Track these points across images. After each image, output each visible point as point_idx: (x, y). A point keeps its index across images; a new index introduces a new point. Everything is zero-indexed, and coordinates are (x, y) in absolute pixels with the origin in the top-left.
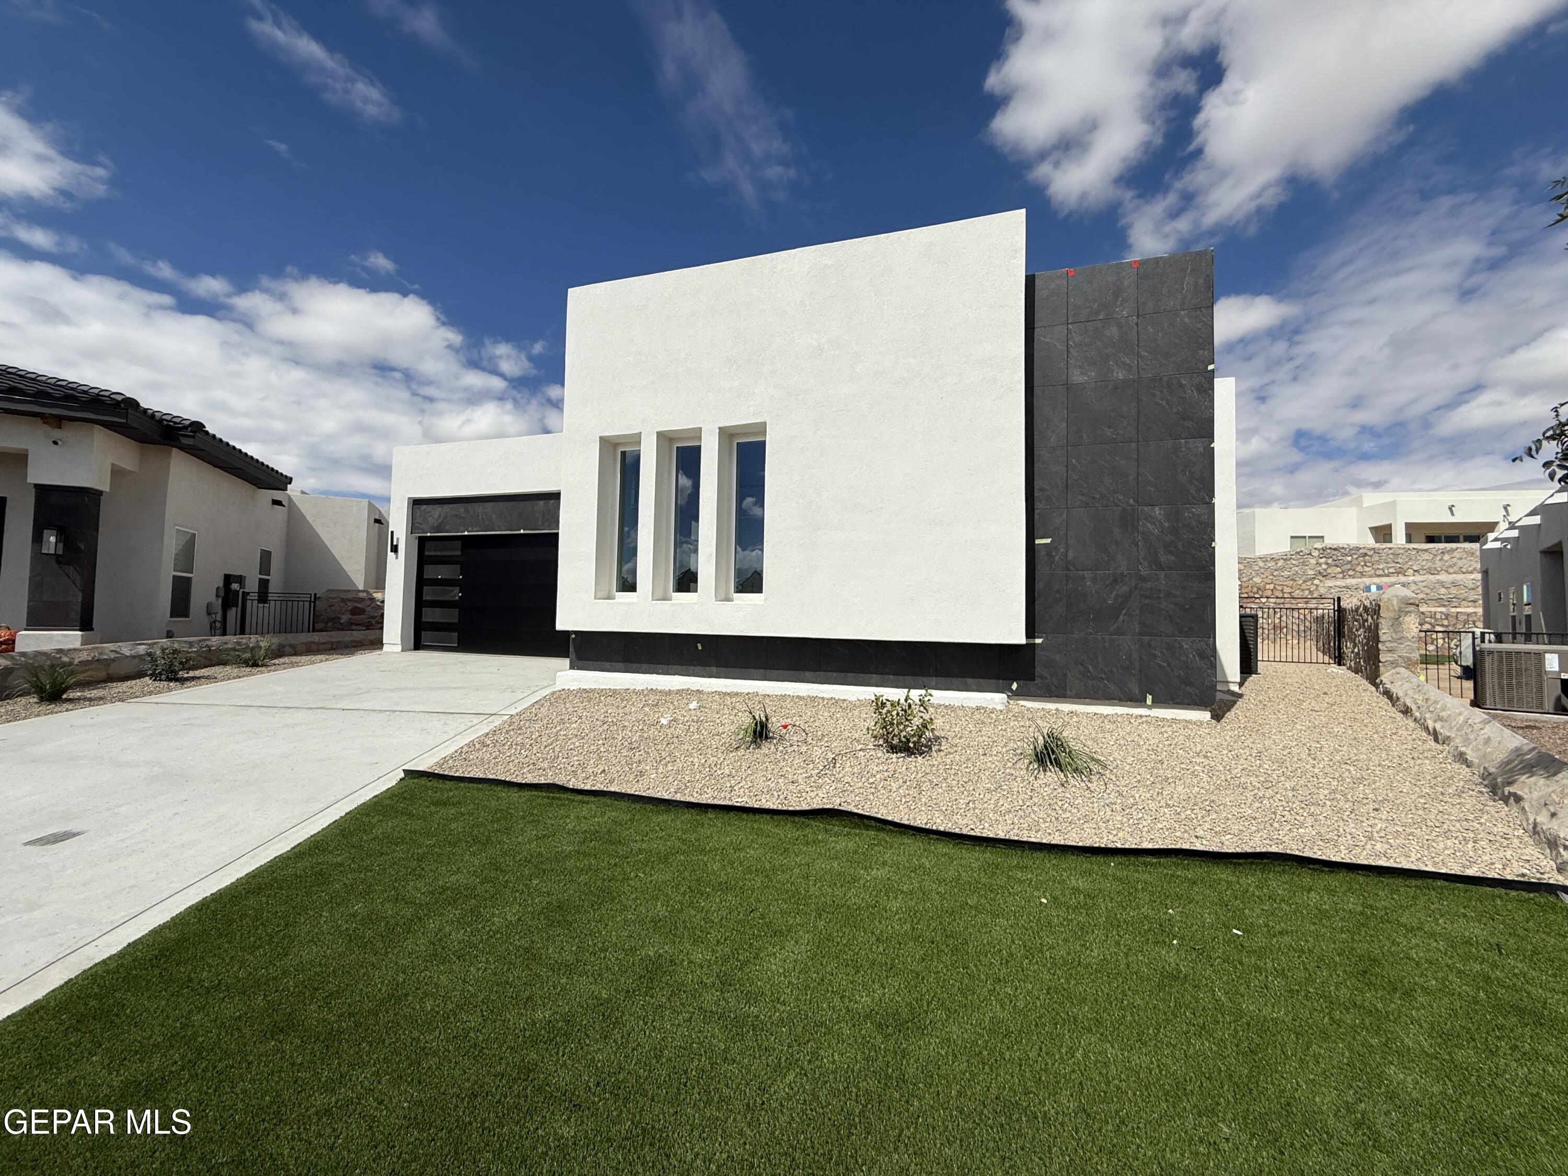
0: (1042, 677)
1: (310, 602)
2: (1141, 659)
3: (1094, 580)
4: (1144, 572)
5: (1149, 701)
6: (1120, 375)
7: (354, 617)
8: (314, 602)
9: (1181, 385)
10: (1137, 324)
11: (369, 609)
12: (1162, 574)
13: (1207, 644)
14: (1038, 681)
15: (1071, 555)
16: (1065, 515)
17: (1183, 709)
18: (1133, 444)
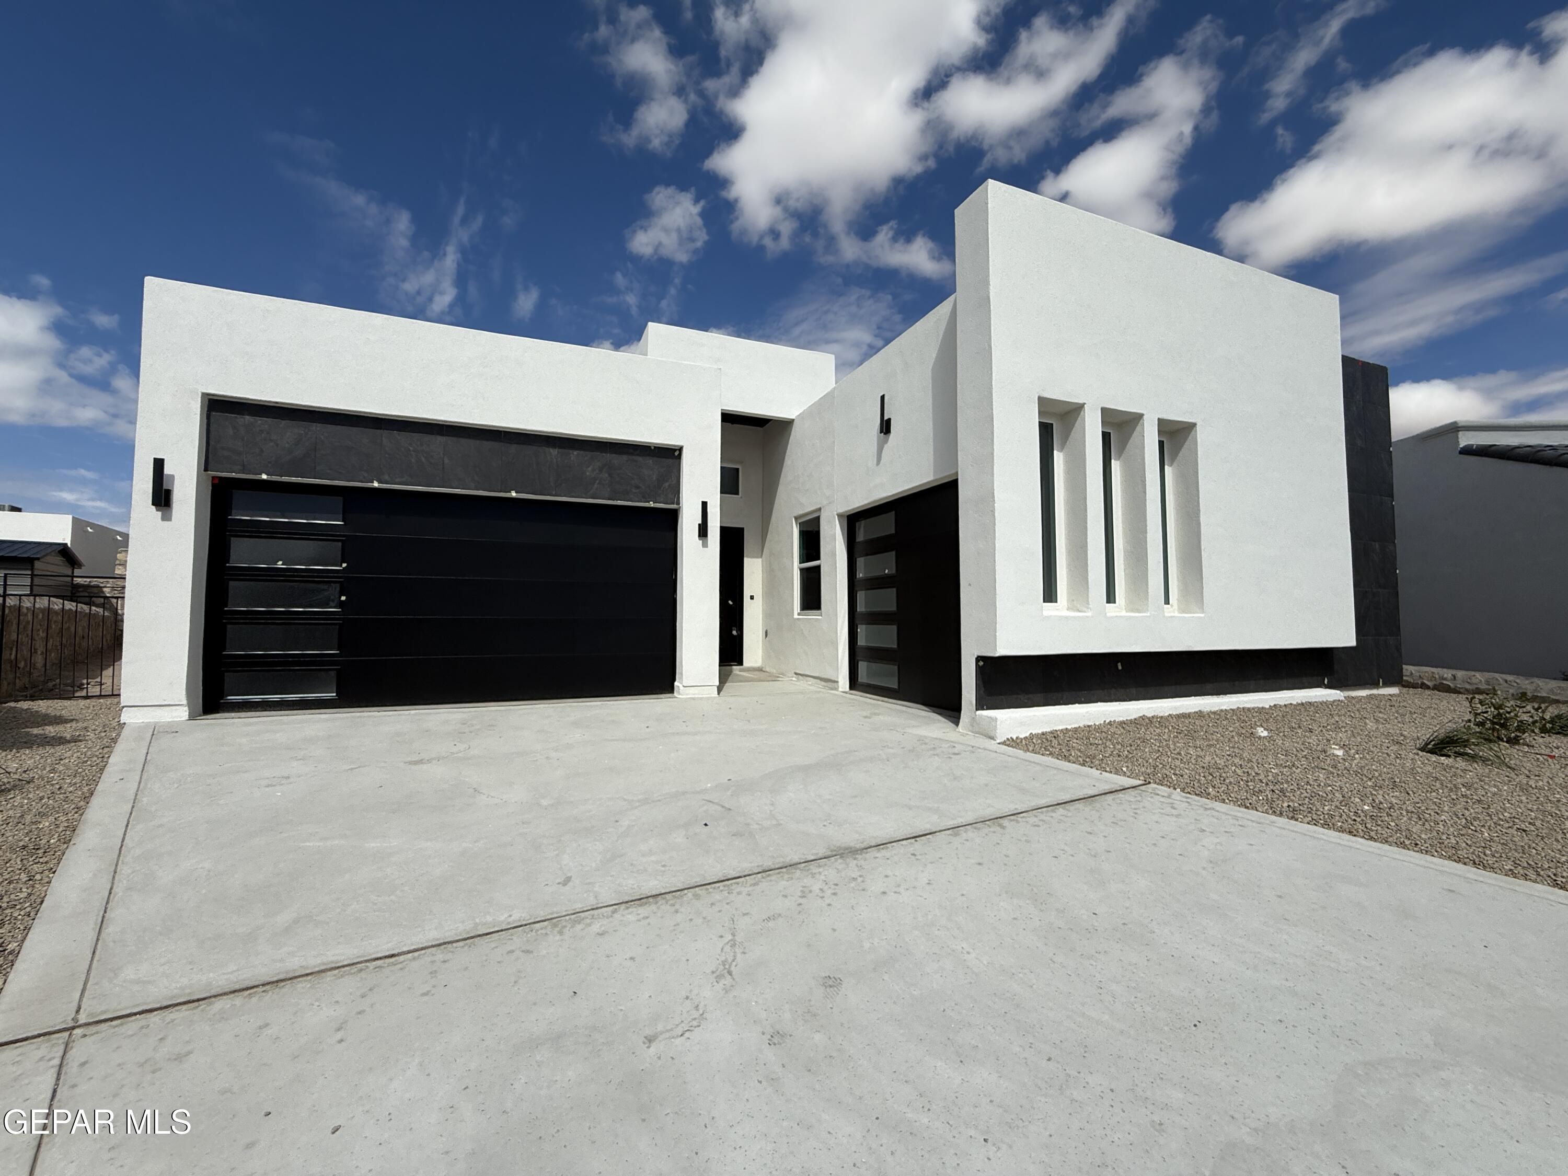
0: (1337, 672)
2: (1376, 653)
5: (1381, 684)
6: (1359, 443)
9: (1381, 459)
10: (1363, 408)
12: (1381, 590)
14: (1336, 675)
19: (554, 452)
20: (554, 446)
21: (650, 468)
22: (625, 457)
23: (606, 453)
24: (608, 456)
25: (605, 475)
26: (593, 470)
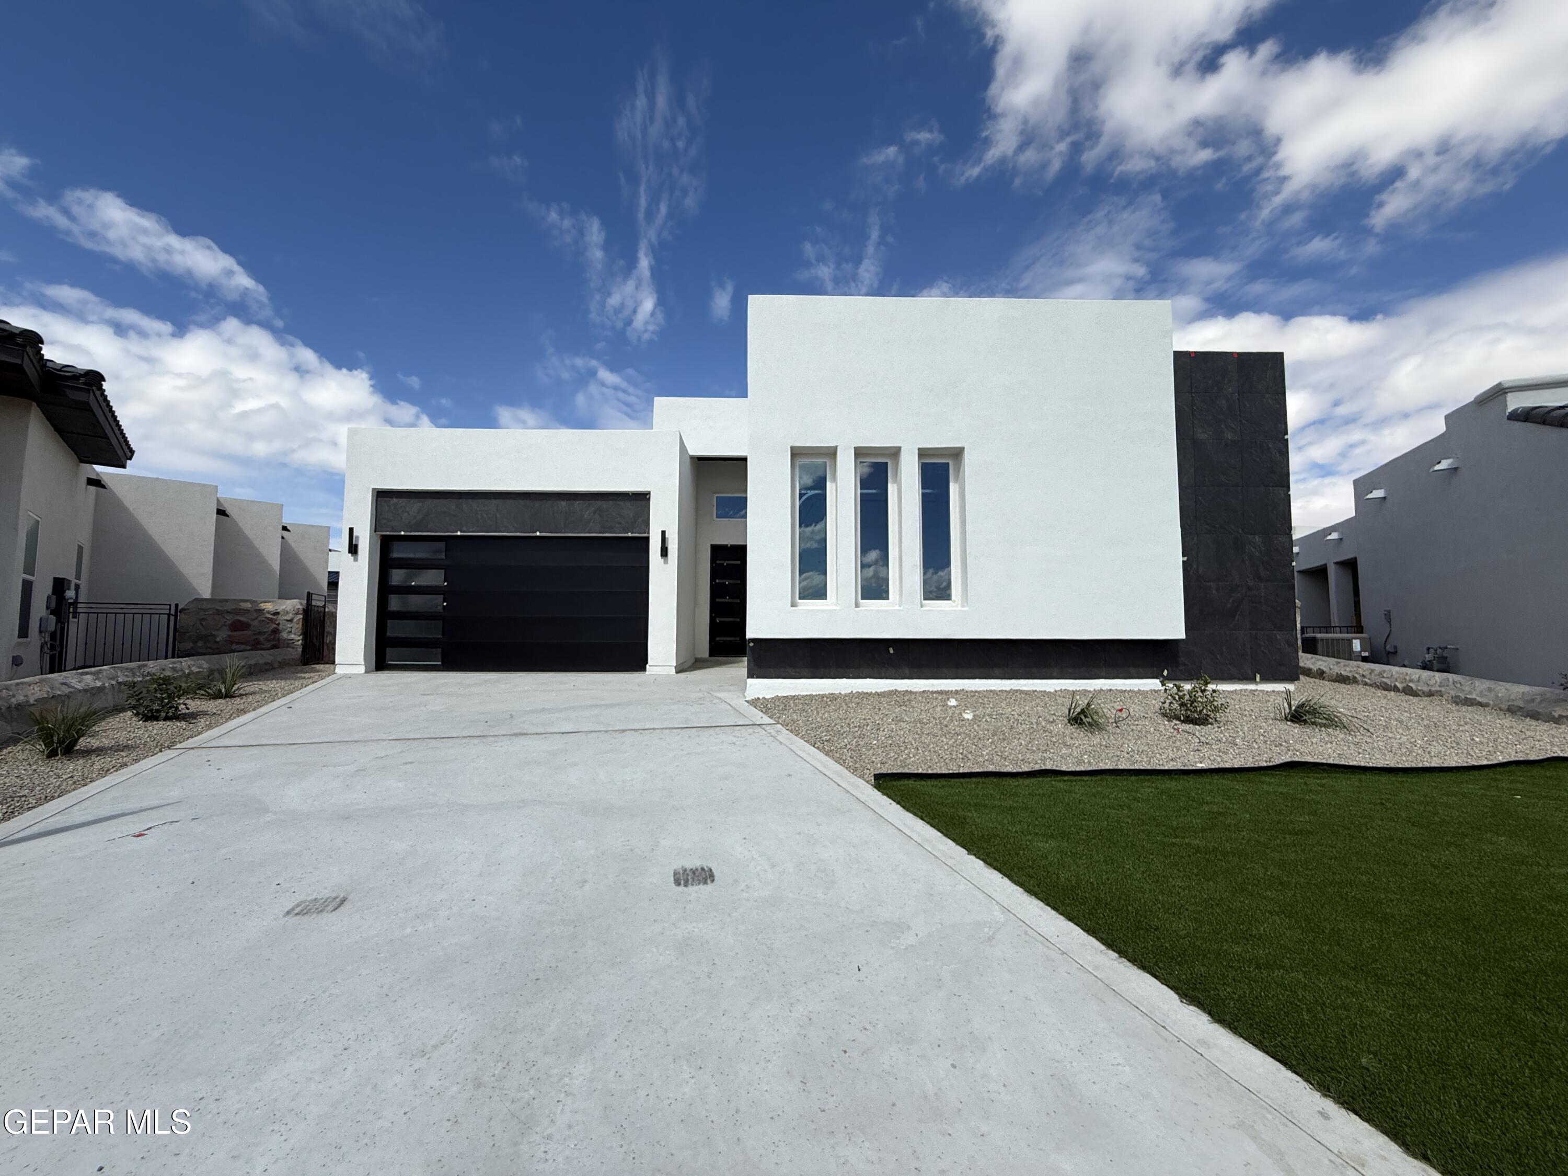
0: (1184, 664)
1: (169, 615)
2: (1251, 648)
3: (1217, 590)
4: (1251, 584)
5: (1258, 679)
6: (1229, 436)
7: (234, 634)
8: (176, 616)
9: (1269, 448)
10: (1238, 399)
11: (255, 623)
12: (1262, 584)
13: (1292, 635)
14: (1181, 668)
15: (1201, 571)
16: (1195, 539)
17: (1278, 683)
18: (1240, 488)
19: (564, 503)
20: (563, 500)
21: (628, 510)
22: (611, 503)
23: (598, 500)
24: (599, 503)
25: (597, 516)
26: (589, 514)
